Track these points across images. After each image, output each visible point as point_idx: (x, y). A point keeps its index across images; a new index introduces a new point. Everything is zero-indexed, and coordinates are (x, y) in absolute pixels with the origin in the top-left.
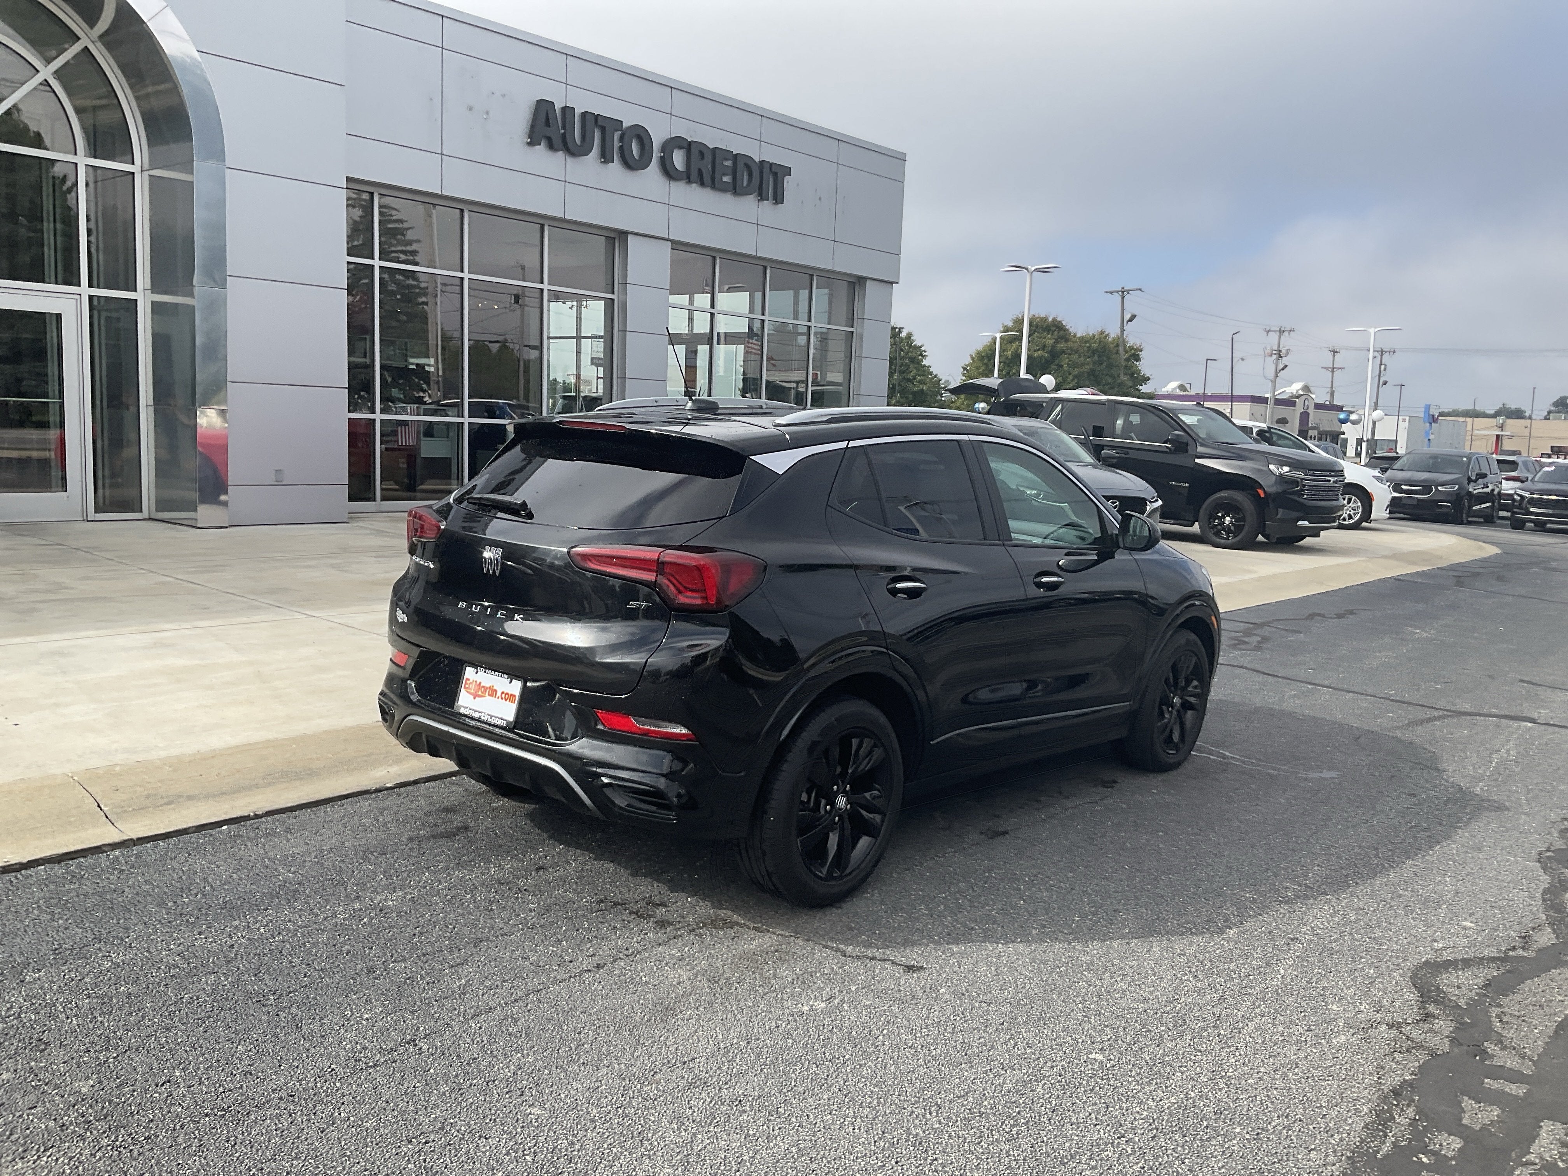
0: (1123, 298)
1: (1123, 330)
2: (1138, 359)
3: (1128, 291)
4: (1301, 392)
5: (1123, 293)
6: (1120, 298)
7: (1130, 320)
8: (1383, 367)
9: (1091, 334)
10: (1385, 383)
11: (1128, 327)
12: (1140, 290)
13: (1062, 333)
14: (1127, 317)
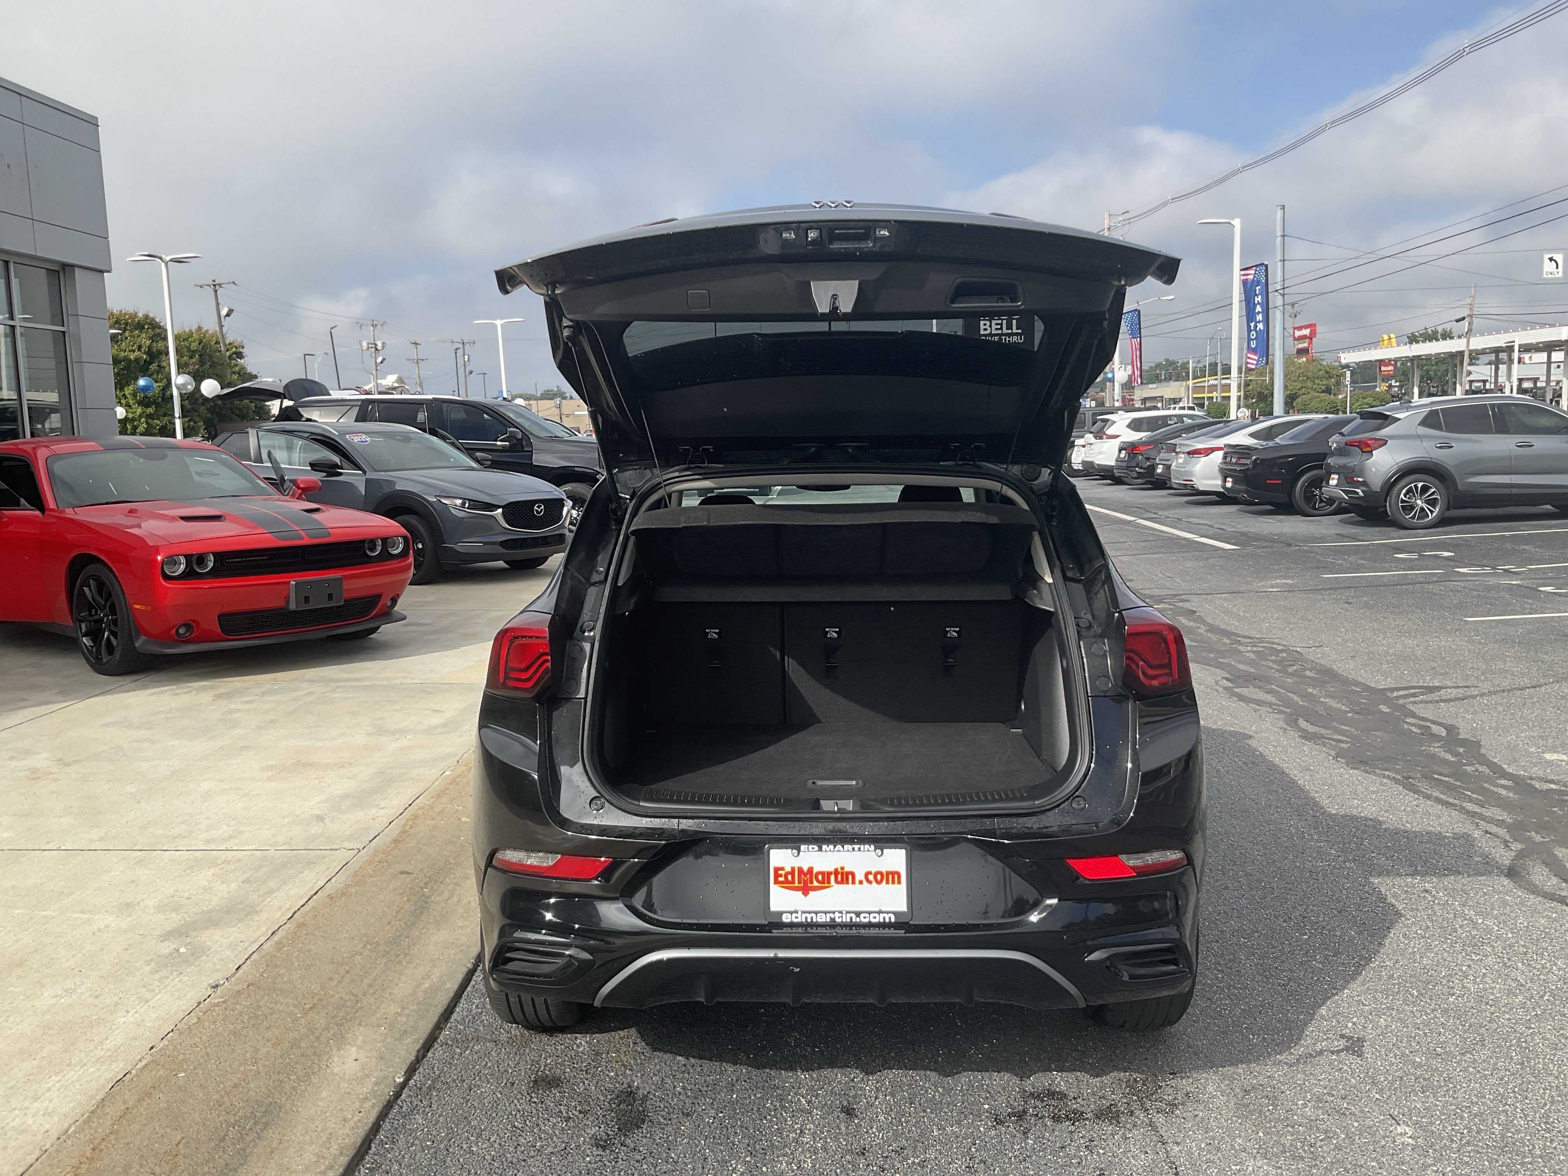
0: (216, 291)
1: (221, 326)
2: (240, 355)
3: (220, 285)
4: (396, 385)
5: (216, 287)
6: (213, 293)
7: (228, 315)
8: (466, 357)
9: (187, 330)
10: (471, 372)
11: (226, 323)
12: (234, 283)
13: (158, 331)
14: (224, 312)
